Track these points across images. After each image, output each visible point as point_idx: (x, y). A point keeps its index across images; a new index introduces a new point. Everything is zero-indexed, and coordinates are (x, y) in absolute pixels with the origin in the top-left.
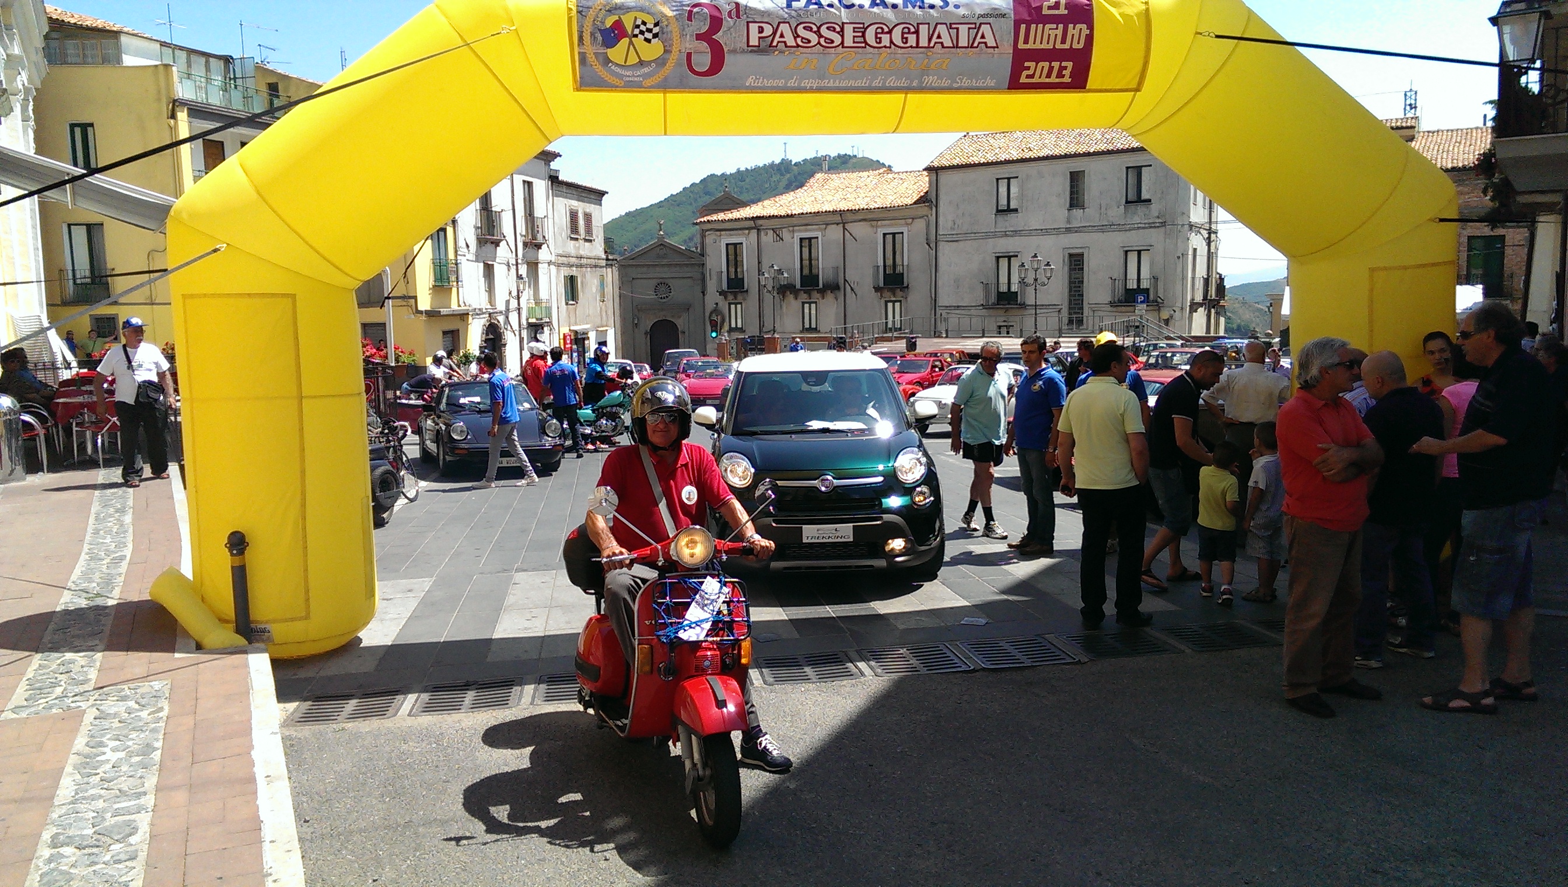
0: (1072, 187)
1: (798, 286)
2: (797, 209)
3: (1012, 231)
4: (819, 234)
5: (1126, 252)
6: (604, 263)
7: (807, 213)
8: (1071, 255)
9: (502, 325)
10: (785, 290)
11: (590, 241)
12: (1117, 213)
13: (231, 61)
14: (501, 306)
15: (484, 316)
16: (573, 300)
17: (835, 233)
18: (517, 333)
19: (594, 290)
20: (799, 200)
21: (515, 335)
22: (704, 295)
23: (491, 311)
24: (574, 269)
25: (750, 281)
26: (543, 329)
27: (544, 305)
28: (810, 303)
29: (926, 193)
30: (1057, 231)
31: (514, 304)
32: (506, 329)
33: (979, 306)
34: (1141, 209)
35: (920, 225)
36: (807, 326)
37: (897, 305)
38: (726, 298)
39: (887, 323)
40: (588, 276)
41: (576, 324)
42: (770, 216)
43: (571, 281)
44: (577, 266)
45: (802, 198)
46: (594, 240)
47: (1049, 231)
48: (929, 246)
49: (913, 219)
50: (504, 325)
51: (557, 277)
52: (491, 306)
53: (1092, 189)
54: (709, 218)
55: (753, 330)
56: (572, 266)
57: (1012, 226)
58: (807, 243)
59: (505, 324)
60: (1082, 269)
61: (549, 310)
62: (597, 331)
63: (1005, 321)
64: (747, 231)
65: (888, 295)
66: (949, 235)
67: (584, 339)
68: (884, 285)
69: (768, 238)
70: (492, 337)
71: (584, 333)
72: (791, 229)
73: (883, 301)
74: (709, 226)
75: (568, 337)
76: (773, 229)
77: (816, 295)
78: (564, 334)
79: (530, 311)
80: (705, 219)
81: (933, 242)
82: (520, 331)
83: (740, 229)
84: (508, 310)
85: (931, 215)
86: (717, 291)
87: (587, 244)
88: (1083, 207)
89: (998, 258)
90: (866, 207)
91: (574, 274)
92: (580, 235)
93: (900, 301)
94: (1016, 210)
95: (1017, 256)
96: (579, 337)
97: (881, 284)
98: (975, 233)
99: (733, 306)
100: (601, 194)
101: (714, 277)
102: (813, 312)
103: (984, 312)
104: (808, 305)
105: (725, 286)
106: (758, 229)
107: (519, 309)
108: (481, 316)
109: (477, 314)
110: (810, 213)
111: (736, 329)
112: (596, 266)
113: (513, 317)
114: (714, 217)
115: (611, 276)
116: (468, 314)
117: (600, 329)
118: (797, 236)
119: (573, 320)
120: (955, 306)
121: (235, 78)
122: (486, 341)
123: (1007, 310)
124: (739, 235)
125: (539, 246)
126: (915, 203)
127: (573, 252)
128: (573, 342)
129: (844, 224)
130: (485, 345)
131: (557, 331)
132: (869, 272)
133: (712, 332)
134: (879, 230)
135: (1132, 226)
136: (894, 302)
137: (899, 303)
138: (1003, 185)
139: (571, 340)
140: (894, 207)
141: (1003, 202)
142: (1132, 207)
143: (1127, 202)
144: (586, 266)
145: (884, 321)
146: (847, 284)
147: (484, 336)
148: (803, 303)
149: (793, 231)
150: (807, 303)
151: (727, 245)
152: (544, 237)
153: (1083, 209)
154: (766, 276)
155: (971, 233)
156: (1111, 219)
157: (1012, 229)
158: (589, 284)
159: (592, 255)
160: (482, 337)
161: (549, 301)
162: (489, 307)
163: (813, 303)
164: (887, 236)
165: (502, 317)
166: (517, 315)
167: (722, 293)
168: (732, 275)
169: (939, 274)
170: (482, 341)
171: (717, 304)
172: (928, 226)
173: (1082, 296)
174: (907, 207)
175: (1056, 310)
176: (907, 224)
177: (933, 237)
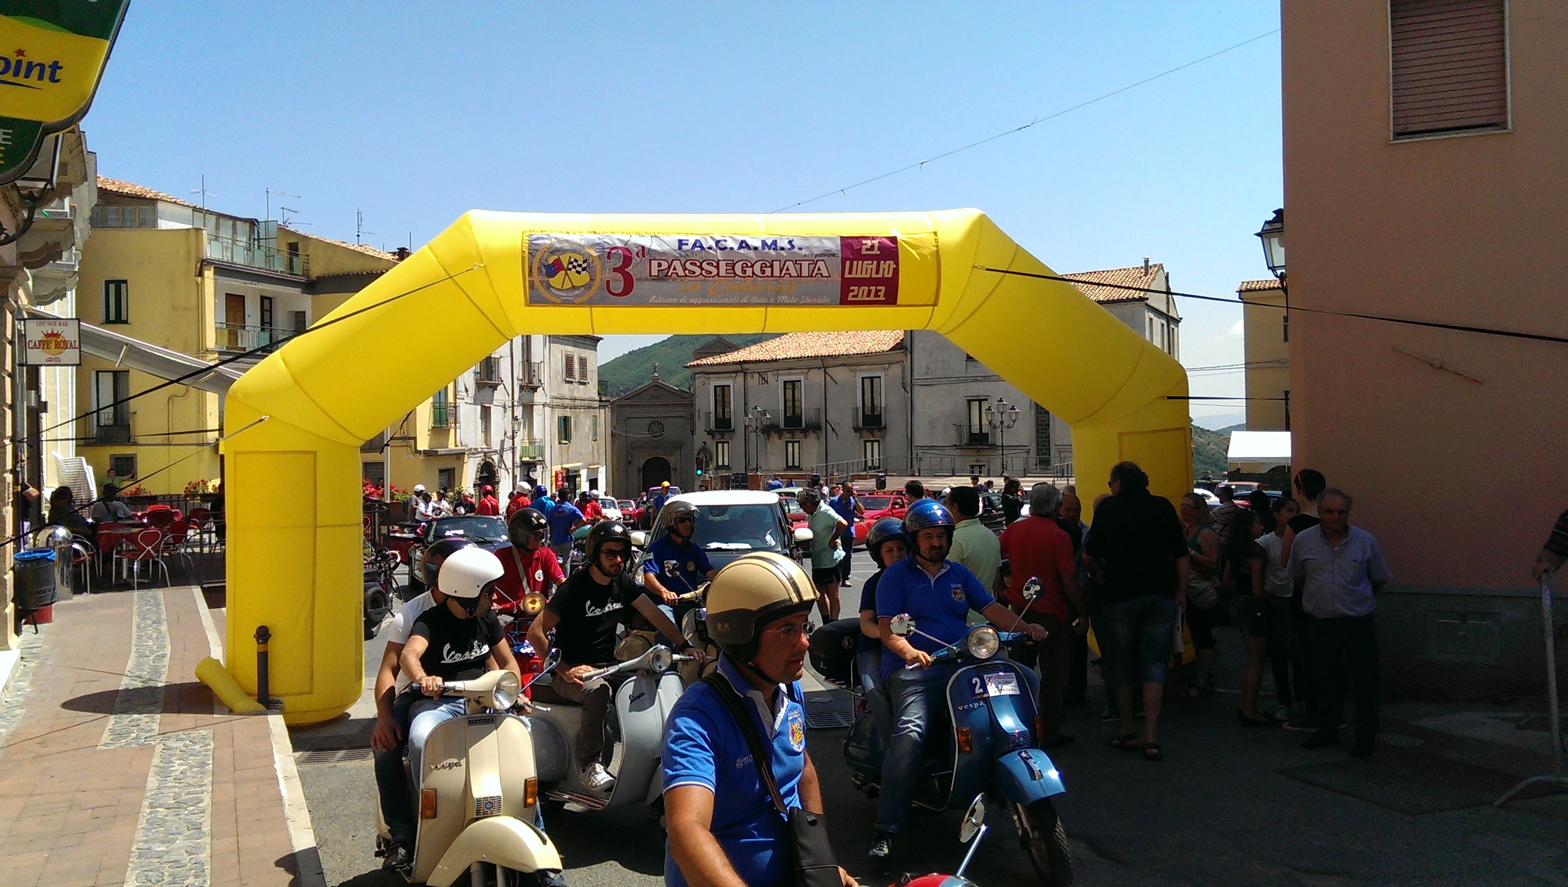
1: (782, 426)
3: (981, 377)
4: (802, 378)
6: (597, 404)
7: (790, 358)
9: (497, 466)
10: (769, 430)
11: (585, 384)
13: (256, 223)
14: (496, 446)
15: (480, 455)
16: (566, 440)
17: (817, 376)
18: (510, 471)
19: (587, 430)
20: (784, 345)
21: (509, 473)
22: (693, 434)
23: (486, 450)
24: (568, 410)
25: (738, 420)
26: (535, 467)
27: (537, 444)
29: (902, 340)
31: (508, 444)
32: (500, 467)
35: (896, 370)
36: (790, 464)
37: (876, 444)
38: (713, 437)
39: (866, 462)
40: (582, 416)
41: (568, 462)
42: (755, 361)
43: (565, 422)
44: (571, 408)
45: (787, 344)
46: (588, 383)
48: (905, 390)
49: (890, 364)
50: (499, 465)
51: (552, 418)
52: (487, 445)
54: (699, 362)
55: (739, 468)
56: (566, 407)
57: (982, 372)
58: (791, 386)
59: (499, 462)
61: (542, 448)
62: (588, 468)
63: (979, 459)
64: (734, 375)
65: (867, 436)
66: (924, 379)
67: (575, 477)
68: (863, 426)
69: (754, 381)
71: (575, 471)
72: (776, 372)
73: (862, 440)
74: (699, 370)
75: (560, 475)
76: (758, 373)
77: (798, 435)
78: (556, 472)
79: (523, 449)
80: (695, 363)
81: (908, 386)
82: (513, 469)
83: (728, 372)
84: (502, 449)
86: (706, 431)
87: (581, 387)
89: (969, 401)
90: (845, 352)
91: (568, 415)
92: (575, 379)
93: (878, 441)
95: (987, 400)
96: (571, 474)
97: (861, 425)
98: (948, 378)
99: (720, 445)
100: (596, 340)
101: (703, 418)
102: (796, 451)
104: (791, 445)
105: (713, 426)
106: (745, 374)
107: (513, 449)
108: (477, 455)
109: (473, 454)
110: (794, 358)
111: (723, 467)
112: (589, 407)
113: (508, 456)
114: (704, 361)
115: (603, 416)
116: (464, 454)
117: (591, 467)
118: (782, 380)
119: (565, 458)
121: (259, 239)
122: (480, 479)
123: (979, 450)
124: (727, 378)
125: (534, 389)
126: (891, 350)
127: (567, 394)
128: (565, 479)
129: (825, 368)
131: (549, 469)
132: (849, 413)
133: (697, 470)
134: (858, 374)
136: (872, 442)
139: (563, 477)
140: (872, 353)
144: (580, 407)
145: (864, 460)
146: (828, 424)
147: (479, 474)
148: (787, 443)
149: (778, 375)
150: (789, 442)
151: (715, 387)
152: (540, 381)
154: (750, 417)
155: (945, 378)
157: (982, 375)
158: (582, 424)
159: (588, 396)
160: (476, 475)
161: (543, 440)
162: (485, 446)
163: (796, 442)
164: (865, 380)
165: (497, 456)
166: (511, 454)
167: (710, 433)
168: (720, 416)
169: (915, 416)
170: (476, 479)
171: (705, 443)
172: (903, 371)
173: (1049, 438)
174: (884, 353)
175: (1025, 451)
176: (884, 369)
177: (908, 381)
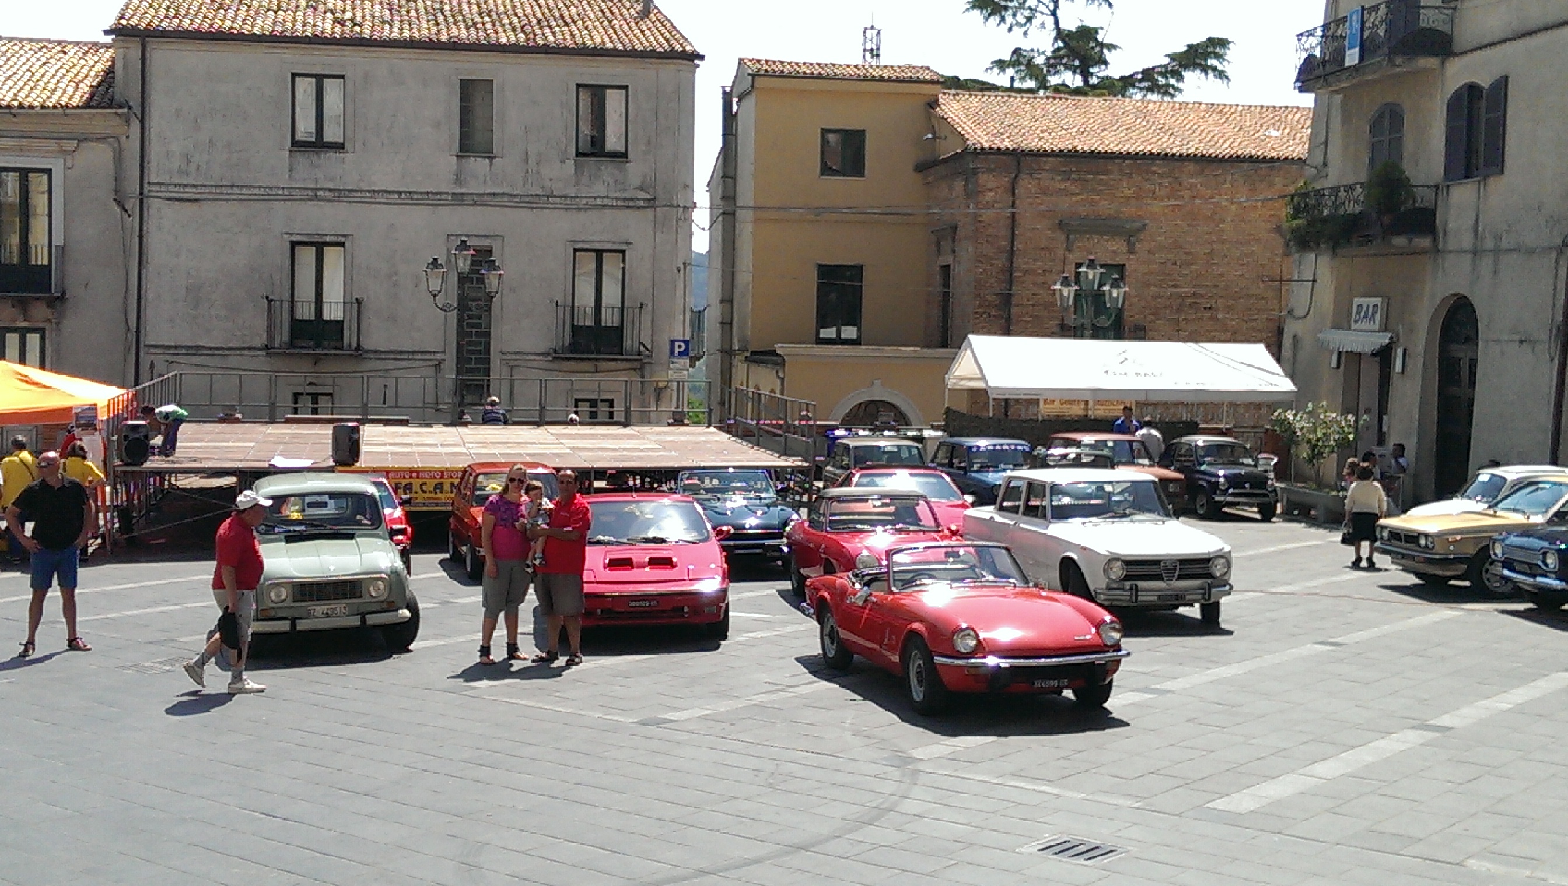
0: (464, 110)
3: (330, 190)
5: (575, 251)
12: (558, 173)
29: (112, 83)
30: (432, 199)
33: (251, 349)
34: (606, 170)
35: (98, 156)
37: (33, 339)
47: (412, 196)
48: (122, 205)
49: (78, 140)
53: (509, 119)
57: (332, 180)
63: (309, 384)
66: (175, 185)
81: (131, 199)
85: (129, 137)
88: (488, 155)
89: (293, 245)
93: (42, 330)
94: (338, 147)
95: (342, 245)
98: (240, 187)
103: (262, 362)
120: (188, 348)
123: (318, 360)
126: (84, 104)
135: (591, 201)
136: (23, 331)
137: (37, 335)
140: (30, 107)
141: (306, 127)
142: (585, 163)
143: (576, 153)
153: (489, 158)
155: (232, 186)
156: (546, 184)
157: (331, 187)
169: (151, 272)
172: (118, 160)
173: (488, 334)
174: (68, 111)
175: (431, 363)
176: (63, 152)
177: (133, 186)
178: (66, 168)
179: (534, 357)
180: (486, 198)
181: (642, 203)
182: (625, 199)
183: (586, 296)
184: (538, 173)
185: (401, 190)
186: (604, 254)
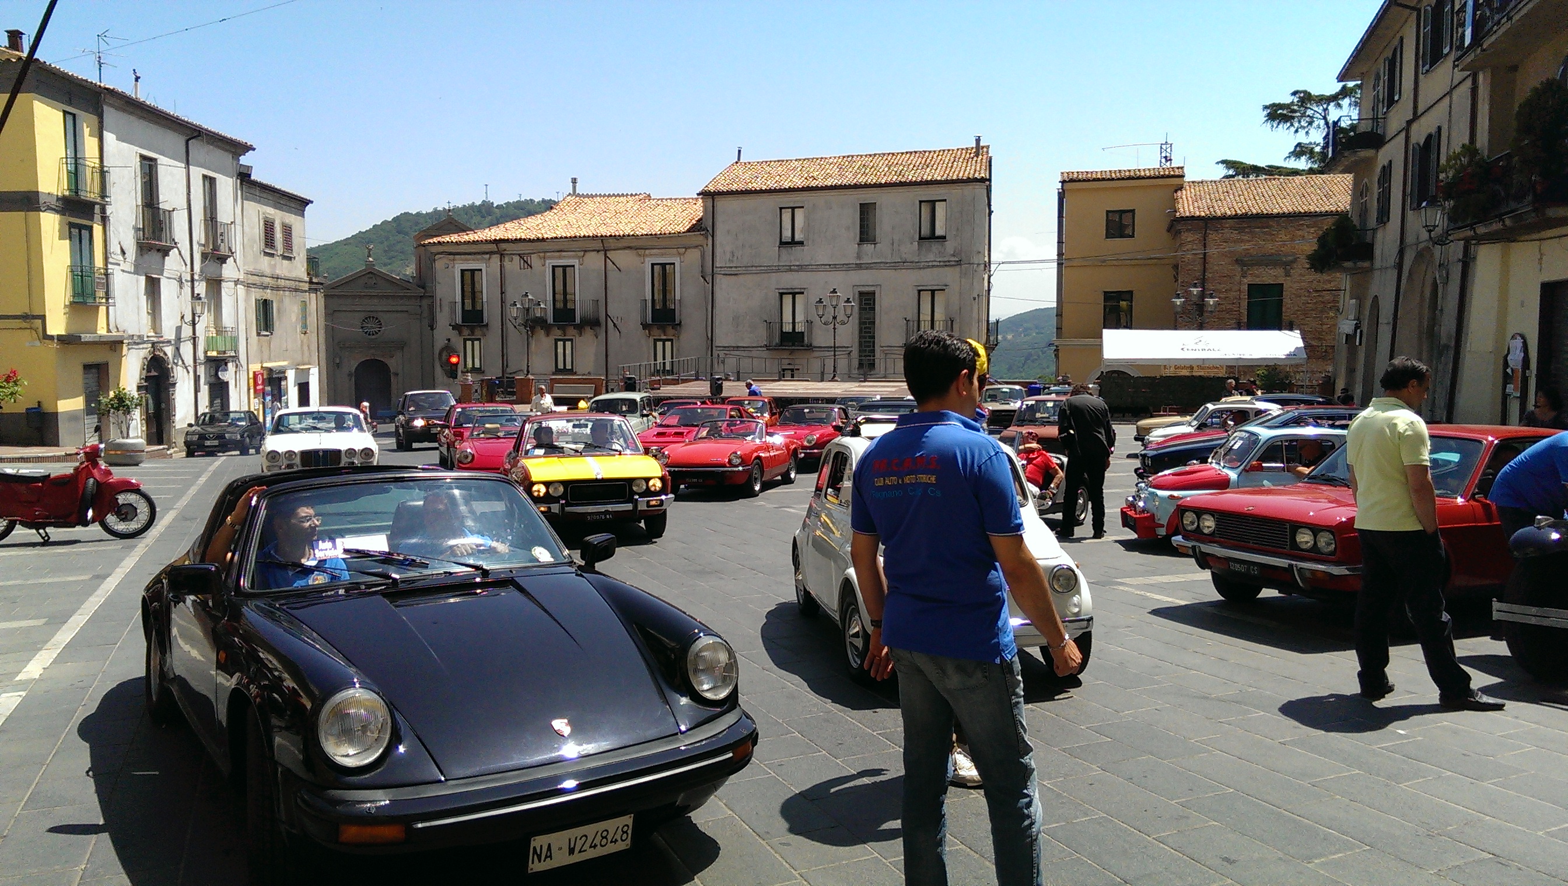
0: (861, 220)
1: (550, 320)
2: (548, 232)
3: (797, 266)
4: (575, 262)
5: (919, 291)
6: (306, 287)
7: (561, 238)
8: (861, 294)
9: (171, 361)
10: (533, 324)
11: (290, 259)
12: (910, 249)
14: (169, 334)
15: (145, 346)
16: (267, 331)
17: (594, 261)
18: (191, 369)
19: (294, 319)
20: (549, 223)
21: (188, 372)
22: (432, 329)
23: (155, 339)
24: (269, 291)
25: (491, 313)
26: (226, 364)
27: (228, 335)
28: (564, 341)
29: (700, 220)
30: (846, 267)
31: (187, 331)
32: (176, 364)
33: (761, 347)
34: (935, 246)
35: (694, 255)
36: (561, 366)
37: (668, 344)
38: (460, 334)
39: (664, 363)
40: (286, 301)
41: (270, 360)
42: (516, 239)
43: (265, 309)
44: (273, 289)
45: (553, 222)
46: (294, 258)
47: (837, 266)
48: (705, 280)
49: (686, 248)
50: (173, 359)
51: (247, 300)
52: (156, 333)
53: (885, 223)
54: (440, 239)
55: (493, 373)
56: (266, 288)
57: (798, 261)
58: (561, 272)
59: (174, 357)
60: (874, 309)
61: (235, 340)
62: (298, 369)
63: (789, 364)
64: (487, 256)
65: (657, 333)
66: (727, 267)
67: (280, 379)
68: (652, 321)
69: (513, 265)
70: (156, 374)
71: (279, 372)
72: (542, 255)
73: (651, 339)
74: (441, 249)
75: (260, 376)
76: (519, 255)
77: (571, 332)
78: (254, 372)
79: (210, 343)
80: (435, 240)
81: (709, 275)
82: (195, 367)
83: (479, 253)
84: (178, 339)
85: (707, 245)
86: (450, 325)
87: (285, 262)
88: (874, 241)
90: (632, 233)
91: (269, 298)
92: (277, 251)
93: (671, 340)
94: (801, 243)
95: (803, 293)
96: (275, 376)
97: (650, 321)
98: (756, 267)
99: (469, 343)
100: (305, 203)
101: (446, 309)
102: (569, 351)
103: (765, 354)
104: (562, 343)
105: (459, 320)
106: (502, 255)
107: (194, 339)
108: (141, 346)
109: (136, 343)
110: (566, 237)
111: (474, 370)
113: (186, 349)
114: (447, 239)
115: (315, 303)
116: (122, 342)
117: (300, 367)
118: (549, 263)
119: (266, 355)
120: (733, 347)
122: (147, 379)
123: (792, 352)
124: (478, 260)
125: (222, 260)
126: (689, 231)
127: (268, 271)
128: (267, 383)
129: (606, 251)
130: (145, 384)
131: (245, 367)
132: (636, 307)
134: (647, 259)
135: (926, 264)
136: (664, 341)
137: (670, 343)
138: (787, 216)
139: (263, 380)
140: (665, 234)
141: (787, 234)
142: (926, 243)
143: (921, 238)
144: (283, 289)
146: (609, 319)
147: (145, 371)
148: (556, 341)
149: (545, 257)
150: (560, 340)
151: (463, 271)
152: (230, 249)
153: (875, 244)
154: (518, 306)
155: (753, 266)
156: (904, 256)
157: (798, 263)
158: (287, 311)
159: (294, 275)
160: (141, 374)
161: (235, 330)
162: (153, 334)
163: (568, 340)
164: (655, 266)
165: (170, 347)
166: (192, 346)
167: (455, 327)
168: (468, 307)
169: (717, 311)
170: (141, 379)
171: (449, 340)
172: (703, 256)
173: (874, 337)
174: (680, 235)
175: (844, 353)
176: (679, 254)
177: (708, 269)
178: (681, 262)
179: (896, 348)
180: (872, 265)
181: (953, 263)
182: (944, 262)
183: (926, 316)
184: (899, 250)
185: (830, 263)
186: (936, 292)
